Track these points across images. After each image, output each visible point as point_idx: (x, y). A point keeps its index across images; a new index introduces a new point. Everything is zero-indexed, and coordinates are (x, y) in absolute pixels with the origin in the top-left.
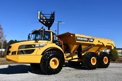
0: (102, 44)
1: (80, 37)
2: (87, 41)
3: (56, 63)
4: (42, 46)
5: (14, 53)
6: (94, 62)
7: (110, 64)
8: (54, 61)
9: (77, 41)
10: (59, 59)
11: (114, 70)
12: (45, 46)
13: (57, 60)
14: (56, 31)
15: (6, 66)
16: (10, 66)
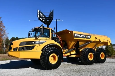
0: (98, 40)
1: (77, 34)
2: (85, 38)
3: (55, 59)
4: (42, 43)
5: (15, 49)
6: (91, 57)
7: (107, 59)
8: (53, 56)
9: (75, 38)
10: (57, 55)
11: (110, 65)
12: (44, 42)
13: (56, 55)
14: (55, 28)
15: (8, 62)
16: (11, 62)
